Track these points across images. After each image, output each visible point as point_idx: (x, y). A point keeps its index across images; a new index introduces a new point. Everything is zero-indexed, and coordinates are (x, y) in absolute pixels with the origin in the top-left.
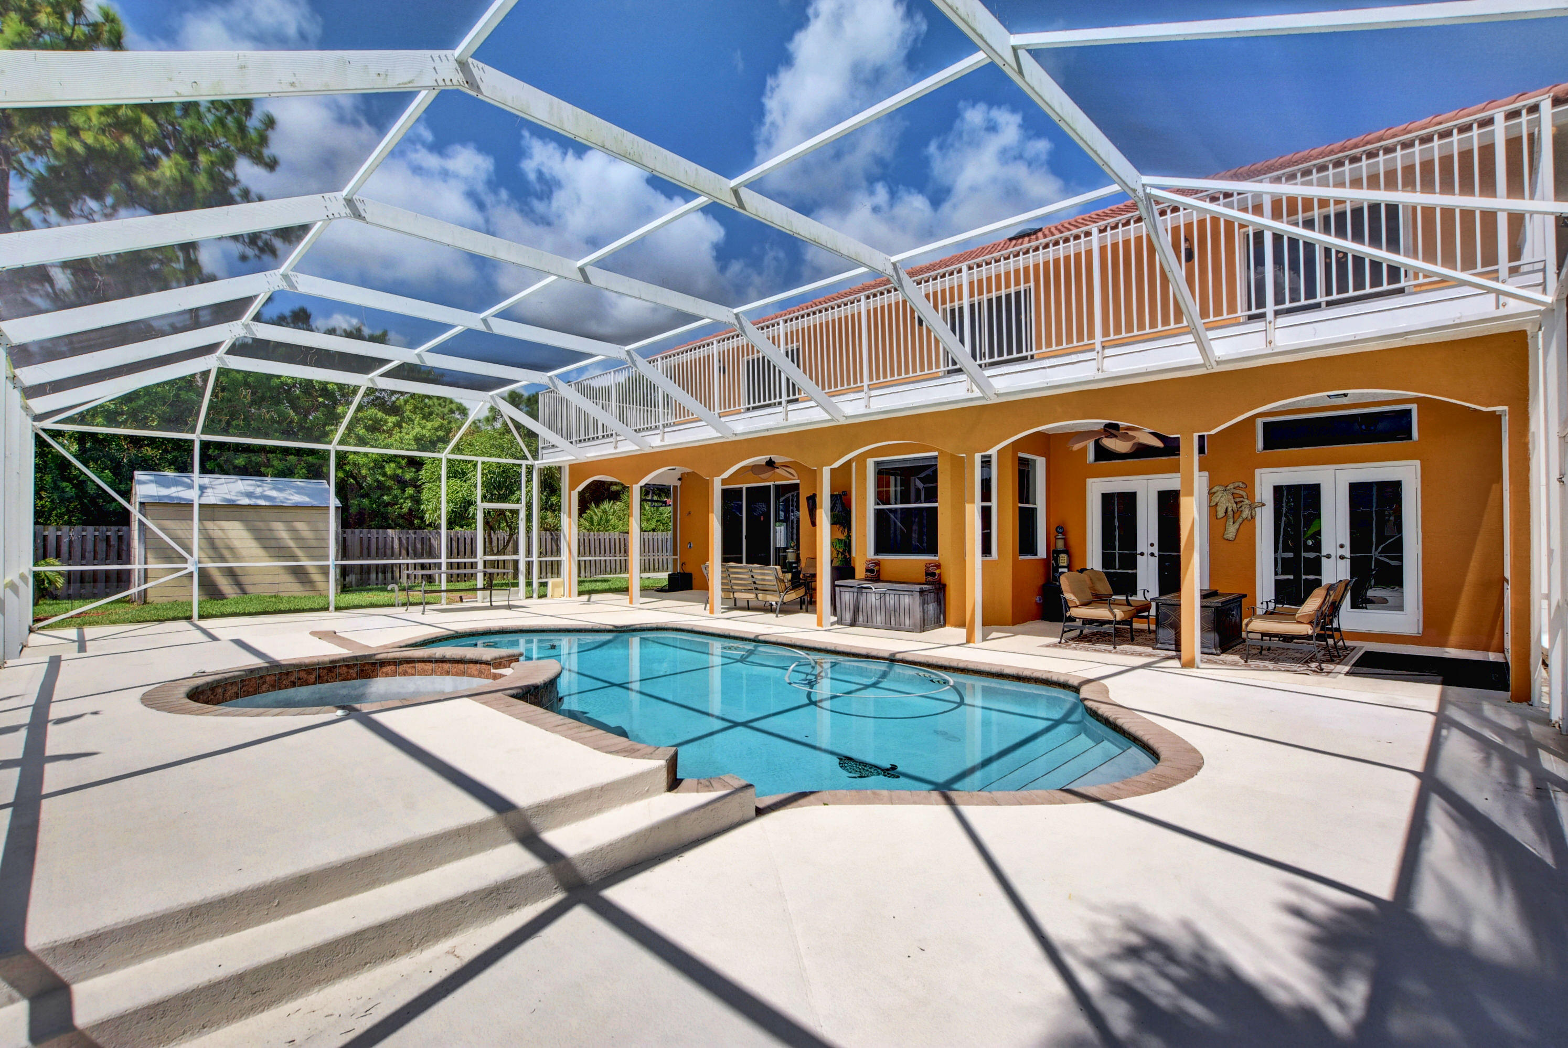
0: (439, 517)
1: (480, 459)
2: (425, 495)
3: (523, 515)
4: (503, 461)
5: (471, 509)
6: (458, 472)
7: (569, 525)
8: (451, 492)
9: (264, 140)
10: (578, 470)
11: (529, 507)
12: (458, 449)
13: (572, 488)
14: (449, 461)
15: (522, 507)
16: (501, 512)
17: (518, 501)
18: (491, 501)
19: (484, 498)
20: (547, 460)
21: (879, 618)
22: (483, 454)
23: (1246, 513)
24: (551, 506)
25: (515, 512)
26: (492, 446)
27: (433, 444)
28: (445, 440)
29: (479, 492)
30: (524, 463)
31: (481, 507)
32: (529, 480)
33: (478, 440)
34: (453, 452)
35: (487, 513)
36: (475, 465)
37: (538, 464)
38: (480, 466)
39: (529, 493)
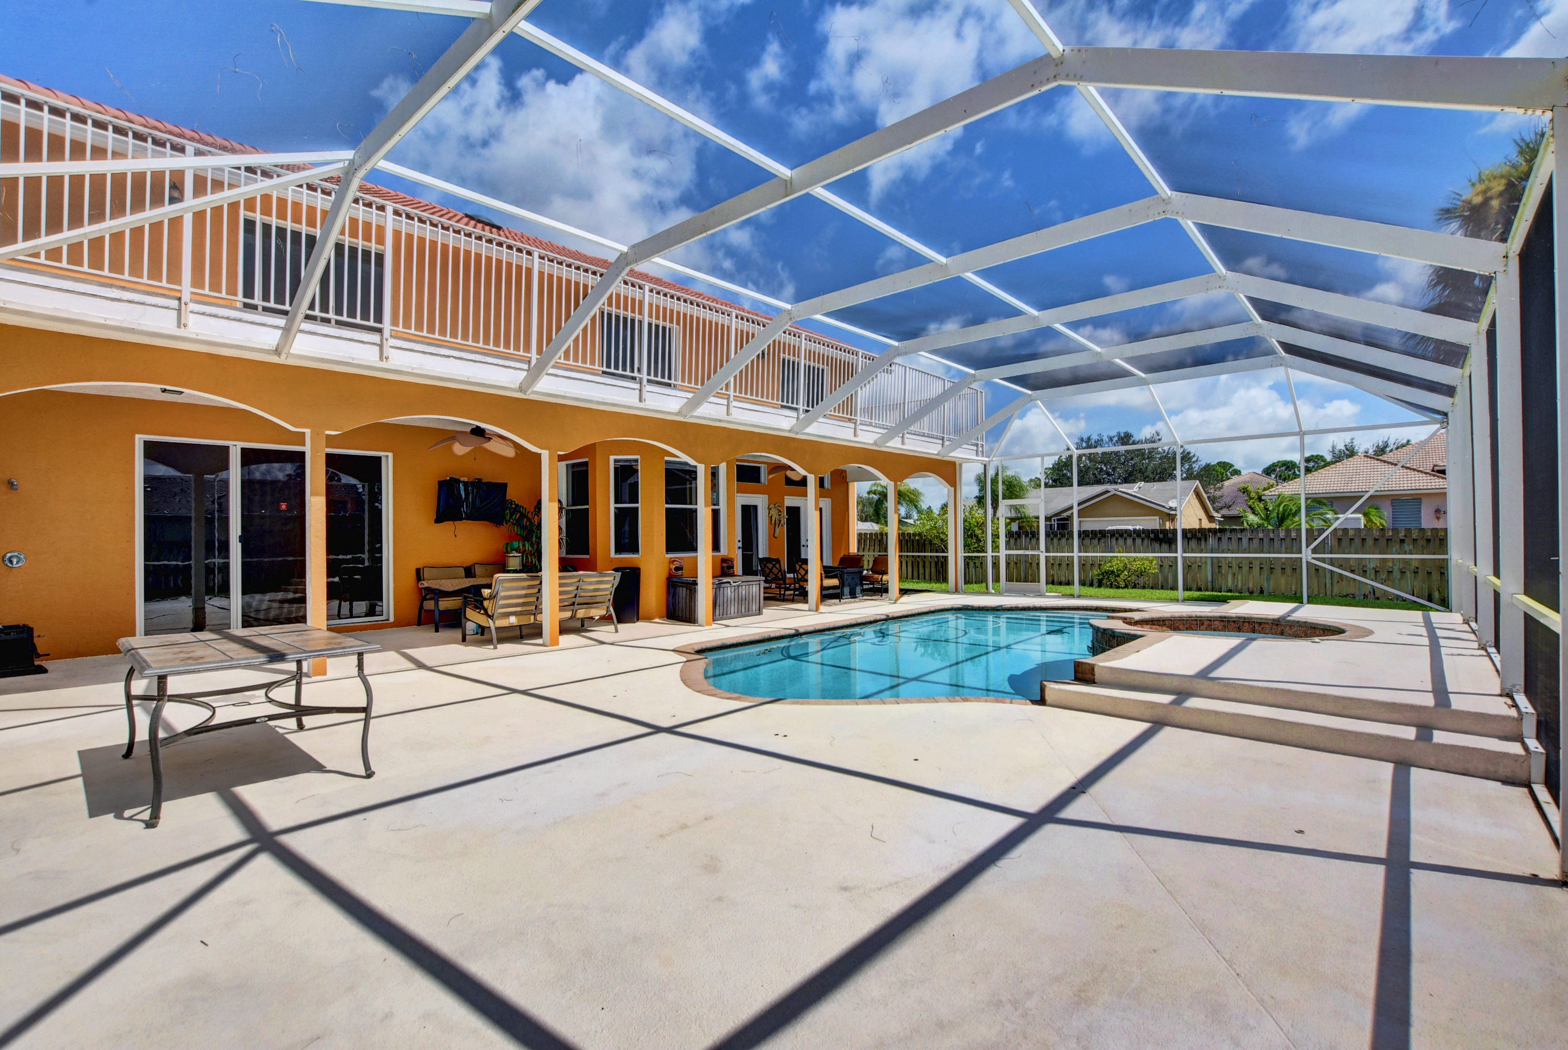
21: (732, 610)
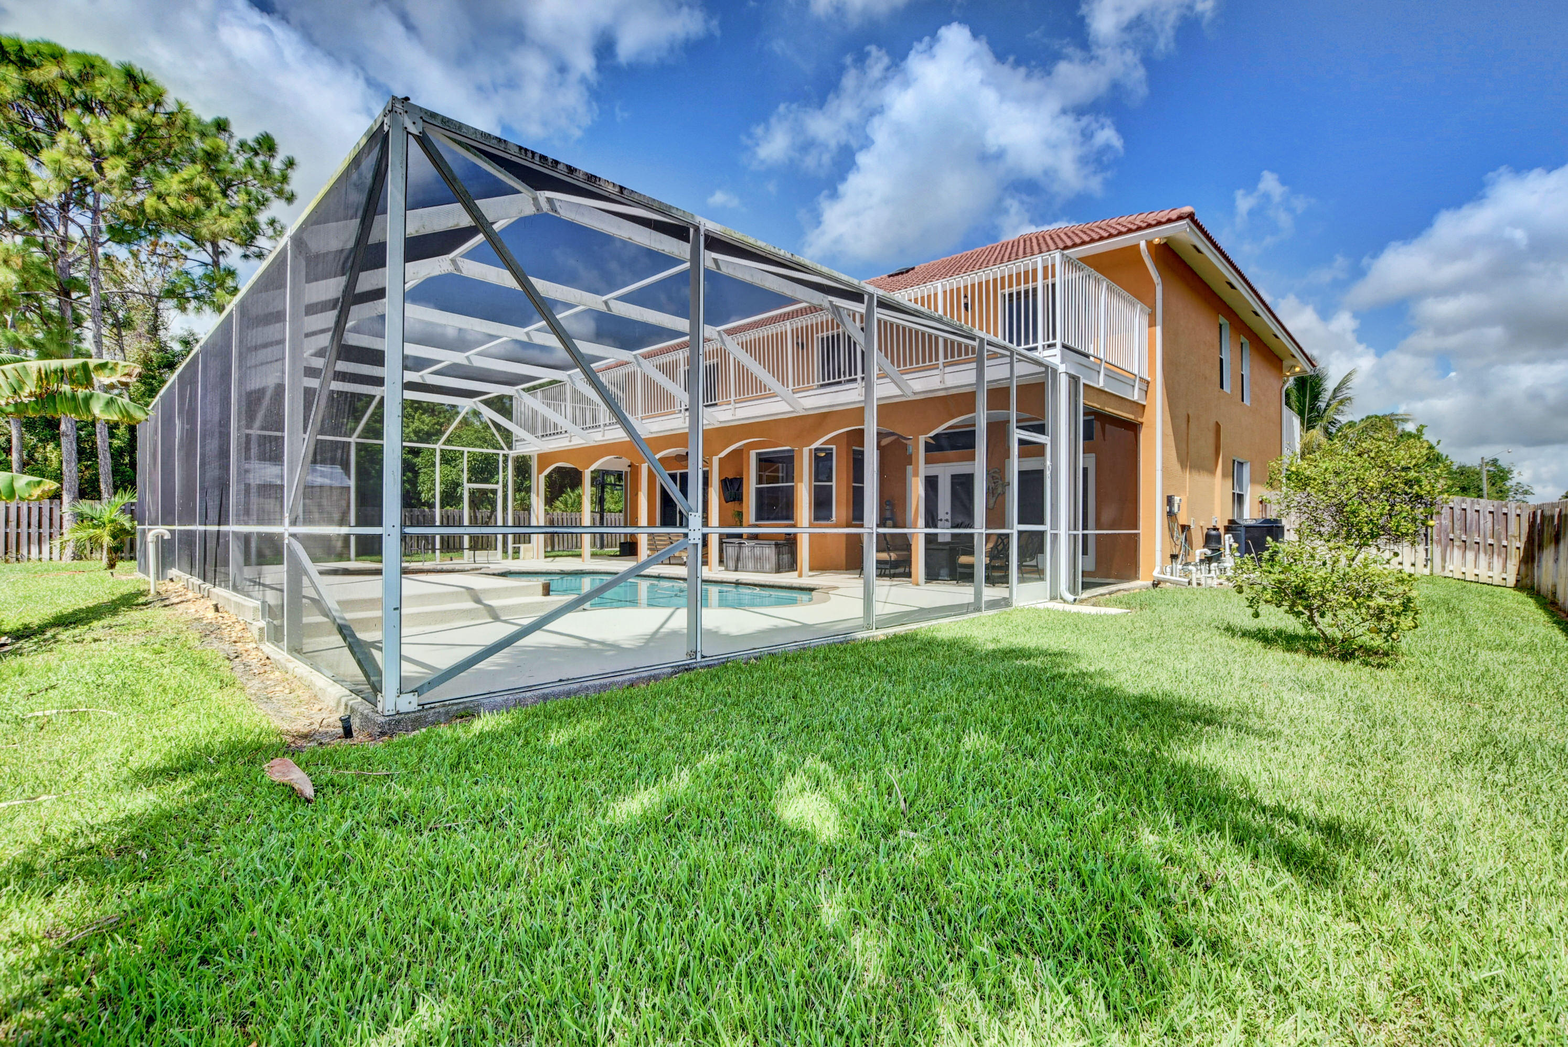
0: (434, 496)
1: (466, 449)
2: (421, 478)
3: (500, 493)
4: (485, 451)
5: (459, 490)
6: (449, 459)
7: (537, 502)
8: (444, 476)
9: (285, 179)
10: (544, 458)
11: (505, 486)
12: (449, 441)
13: (540, 472)
14: (442, 450)
15: (499, 487)
16: (484, 492)
17: (497, 483)
18: (475, 482)
19: (470, 481)
20: (520, 450)
22: (468, 445)
23: (1000, 490)
24: (523, 488)
25: (494, 492)
26: (477, 438)
27: (428, 436)
28: (440, 433)
29: (465, 476)
30: (501, 452)
31: (467, 487)
32: (505, 468)
33: (466, 434)
34: (444, 444)
35: (472, 493)
36: (462, 453)
37: (512, 454)
38: (466, 455)
39: (505, 477)
